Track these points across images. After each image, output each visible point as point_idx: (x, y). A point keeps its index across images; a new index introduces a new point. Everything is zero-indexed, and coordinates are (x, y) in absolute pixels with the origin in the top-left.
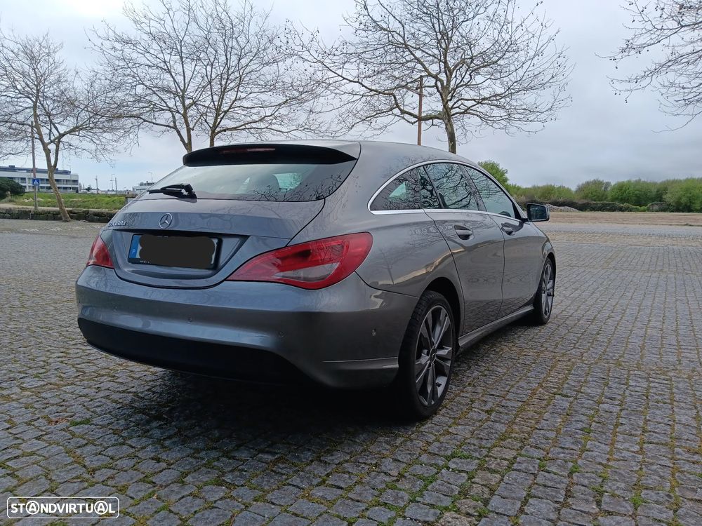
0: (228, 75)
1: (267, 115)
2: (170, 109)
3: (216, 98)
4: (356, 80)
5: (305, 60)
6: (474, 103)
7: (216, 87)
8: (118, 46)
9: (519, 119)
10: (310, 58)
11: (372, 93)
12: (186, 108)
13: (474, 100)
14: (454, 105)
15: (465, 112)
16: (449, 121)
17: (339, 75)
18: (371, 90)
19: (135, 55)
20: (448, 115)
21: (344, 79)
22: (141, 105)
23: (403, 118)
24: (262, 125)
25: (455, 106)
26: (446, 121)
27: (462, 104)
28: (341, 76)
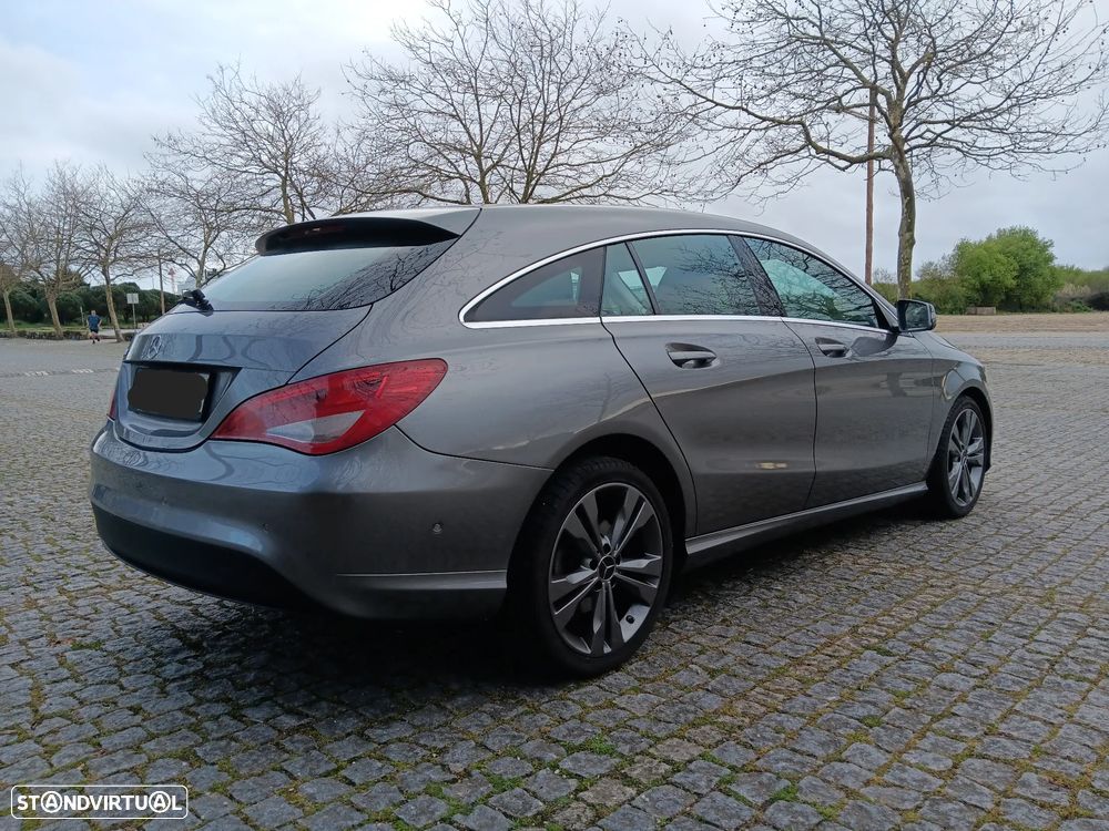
0: (546, 116)
1: (606, 173)
2: (461, 176)
3: (526, 154)
4: (739, 104)
5: (653, 81)
6: (947, 126)
7: (526, 138)
8: (388, 86)
9: (1035, 150)
10: (661, 77)
11: (765, 124)
12: (483, 174)
13: (948, 122)
14: (909, 133)
15: (932, 144)
16: (902, 160)
17: (708, 100)
18: (764, 119)
19: (410, 98)
20: (900, 150)
21: (717, 104)
22: (420, 172)
23: (828, 161)
24: (597, 191)
25: (912, 135)
26: (897, 161)
27: (928, 130)
28: (712, 101)
